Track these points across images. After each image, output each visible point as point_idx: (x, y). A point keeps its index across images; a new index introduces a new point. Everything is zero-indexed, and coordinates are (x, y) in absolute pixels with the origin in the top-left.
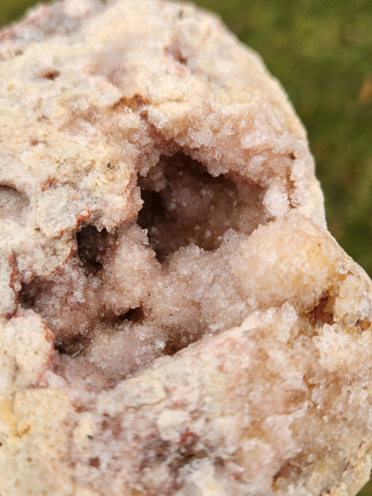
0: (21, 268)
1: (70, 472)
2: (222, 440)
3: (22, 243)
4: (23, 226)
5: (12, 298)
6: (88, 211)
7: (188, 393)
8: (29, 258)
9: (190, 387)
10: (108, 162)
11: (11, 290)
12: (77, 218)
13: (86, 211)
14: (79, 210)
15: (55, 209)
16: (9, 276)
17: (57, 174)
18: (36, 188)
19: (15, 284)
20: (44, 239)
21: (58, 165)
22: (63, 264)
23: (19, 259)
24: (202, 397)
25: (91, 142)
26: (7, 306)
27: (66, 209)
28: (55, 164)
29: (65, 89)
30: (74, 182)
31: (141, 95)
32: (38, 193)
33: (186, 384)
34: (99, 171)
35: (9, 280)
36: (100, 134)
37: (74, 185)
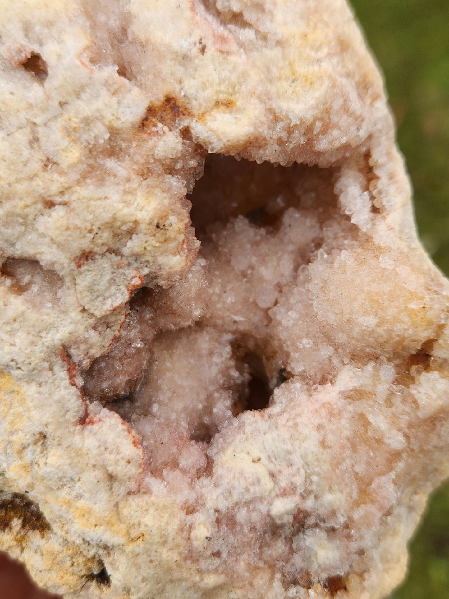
0: (76, 359)
1: (194, 567)
2: (333, 513)
3: (70, 333)
4: (65, 312)
5: (78, 397)
6: (139, 278)
7: (294, 475)
8: (83, 347)
9: (295, 468)
10: (156, 222)
11: (74, 388)
12: (128, 290)
13: (137, 279)
14: (129, 279)
15: (99, 285)
16: (66, 372)
17: (92, 246)
18: (69, 266)
19: (75, 380)
20: (94, 319)
21: (92, 236)
22: (119, 331)
23: (73, 351)
24: (308, 477)
25: (126, 192)
26: (76, 409)
27: (112, 282)
28: (88, 235)
29: (65, 103)
30: (115, 248)
31: (174, 96)
32: (74, 270)
33: (290, 464)
34: (146, 234)
35: (67, 377)
36: (134, 176)
37: (115, 252)
